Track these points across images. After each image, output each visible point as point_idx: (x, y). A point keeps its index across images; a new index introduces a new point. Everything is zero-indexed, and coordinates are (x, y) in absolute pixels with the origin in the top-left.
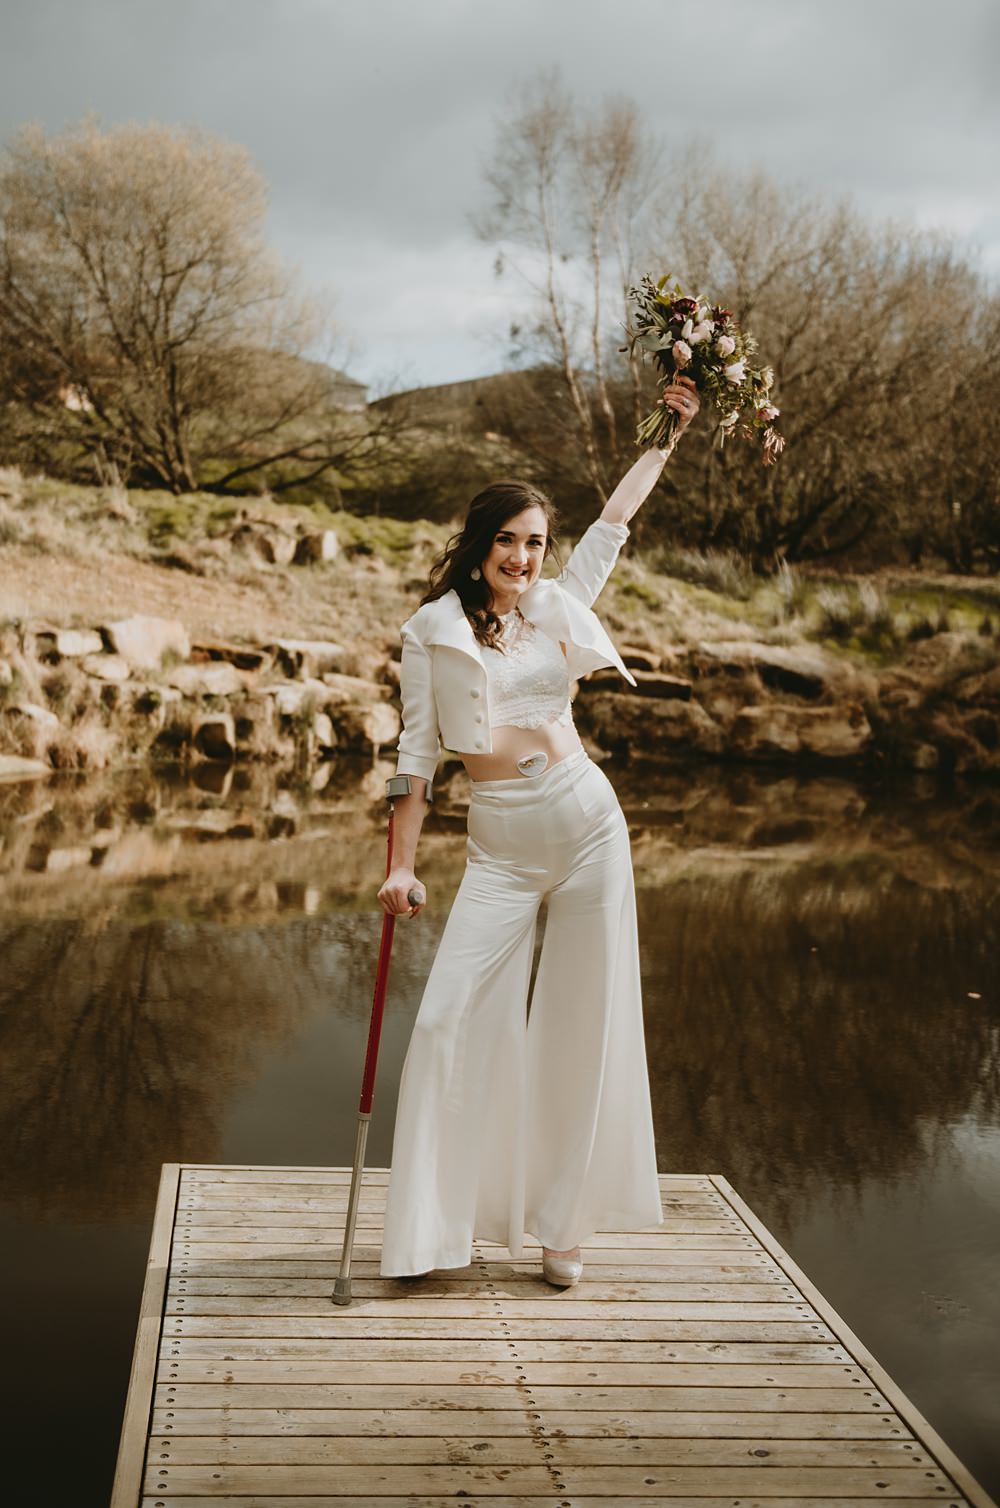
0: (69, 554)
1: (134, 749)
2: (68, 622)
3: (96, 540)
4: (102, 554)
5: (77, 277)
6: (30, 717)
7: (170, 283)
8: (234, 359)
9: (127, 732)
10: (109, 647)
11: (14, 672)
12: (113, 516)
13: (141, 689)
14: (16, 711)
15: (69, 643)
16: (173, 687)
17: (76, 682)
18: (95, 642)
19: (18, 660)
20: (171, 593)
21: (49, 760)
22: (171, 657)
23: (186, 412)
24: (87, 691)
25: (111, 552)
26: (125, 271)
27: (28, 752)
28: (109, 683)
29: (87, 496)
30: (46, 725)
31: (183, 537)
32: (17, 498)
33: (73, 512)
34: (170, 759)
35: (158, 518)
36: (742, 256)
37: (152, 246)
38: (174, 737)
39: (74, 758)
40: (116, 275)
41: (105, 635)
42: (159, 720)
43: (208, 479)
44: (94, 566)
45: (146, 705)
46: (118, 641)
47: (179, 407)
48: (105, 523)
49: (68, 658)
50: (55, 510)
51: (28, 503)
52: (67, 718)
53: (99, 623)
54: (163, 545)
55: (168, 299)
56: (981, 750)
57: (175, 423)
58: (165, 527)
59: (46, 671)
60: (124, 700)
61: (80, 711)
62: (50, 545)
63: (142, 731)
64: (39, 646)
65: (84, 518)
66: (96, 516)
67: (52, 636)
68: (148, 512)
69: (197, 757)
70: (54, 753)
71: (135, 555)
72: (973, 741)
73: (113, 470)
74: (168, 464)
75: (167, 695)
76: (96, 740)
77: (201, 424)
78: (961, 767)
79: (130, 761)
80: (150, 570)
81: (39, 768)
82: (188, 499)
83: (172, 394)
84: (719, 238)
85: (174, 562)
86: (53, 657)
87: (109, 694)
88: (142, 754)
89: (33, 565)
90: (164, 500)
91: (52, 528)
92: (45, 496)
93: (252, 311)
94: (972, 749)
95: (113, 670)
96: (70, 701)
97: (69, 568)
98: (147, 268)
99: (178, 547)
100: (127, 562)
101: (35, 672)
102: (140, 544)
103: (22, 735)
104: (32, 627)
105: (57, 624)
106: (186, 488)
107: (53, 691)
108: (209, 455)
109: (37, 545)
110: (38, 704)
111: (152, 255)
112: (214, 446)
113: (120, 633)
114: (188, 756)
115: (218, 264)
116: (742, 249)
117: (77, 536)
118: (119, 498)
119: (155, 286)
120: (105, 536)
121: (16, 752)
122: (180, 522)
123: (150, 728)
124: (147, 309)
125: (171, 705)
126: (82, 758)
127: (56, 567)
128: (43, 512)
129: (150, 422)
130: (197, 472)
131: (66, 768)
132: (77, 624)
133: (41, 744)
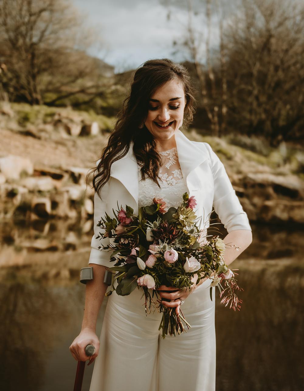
1: (6, 212)
7: (33, 18)
8: (58, 52)
9: (3, 205)
12: (4, 113)
13: (10, 187)
16: (24, 187)
20: (26, 146)
22: (24, 174)
23: (39, 72)
25: (2, 128)
26: (14, 13)
31: (33, 123)
34: (21, 217)
35: (23, 115)
36: (269, 15)
37: (25, 3)
38: (24, 208)
40: (10, 14)
42: (18, 200)
43: (48, 100)
45: (12, 194)
47: (36, 70)
54: (24, 126)
55: (31, 26)
57: (34, 77)
58: (24, 119)
60: (2, 192)
63: (9, 205)
68: (18, 112)
69: (34, 217)
71: (12, 130)
73: (6, 95)
74: (31, 94)
75: (21, 190)
77: (45, 79)
79: (4, 218)
80: (18, 137)
82: (36, 108)
83: (33, 65)
84: (259, 7)
85: (28, 134)
88: (9, 215)
90: (26, 108)
93: (67, 32)
98: (24, 12)
99: (30, 127)
100: (8, 133)
102: (15, 126)
106: (37, 102)
108: (47, 91)
111: (25, 8)
112: (50, 87)
114: (30, 217)
115: (52, 11)
116: (269, 12)
118: (7, 106)
119: (26, 20)
122: (32, 117)
123: (13, 204)
124: (23, 29)
125: (23, 195)
129: (23, 76)
130: (43, 98)
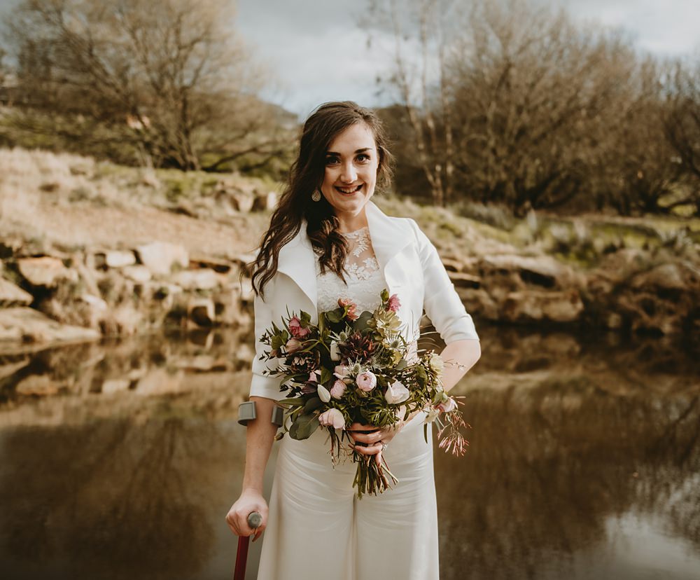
0: (118, 206)
1: (153, 321)
2: (114, 246)
3: (135, 199)
4: (139, 207)
5: (129, 49)
6: (88, 304)
7: (183, 52)
8: (219, 97)
9: (148, 311)
10: (139, 261)
11: (80, 277)
12: (146, 184)
13: (157, 286)
14: (79, 300)
15: (113, 259)
16: (177, 284)
17: (118, 282)
18: (131, 258)
19: (83, 270)
20: (178, 229)
21: (99, 329)
22: (176, 267)
23: (193, 126)
24: (124, 288)
25: (144, 205)
26: (157, 46)
27: (87, 325)
28: (137, 284)
29: (131, 173)
30: (98, 307)
31: (186, 197)
32: (90, 174)
33: (123, 182)
34: (174, 327)
35: (172, 186)
36: (506, 39)
37: (172, 32)
38: (177, 314)
39: (115, 328)
40: (152, 46)
41: (136, 254)
42: (168, 304)
43: (207, 164)
44: (133, 213)
45: (160, 295)
46: (144, 258)
47: (190, 123)
48: (141, 189)
49: (114, 268)
50: (112, 181)
51: (97, 177)
52: (112, 303)
53: (133, 247)
54: (175, 201)
55: (180, 62)
56: (645, 317)
57: (187, 133)
58: (176, 191)
59: (100, 275)
60: (147, 292)
61: (120, 300)
62: (108, 201)
63: (157, 311)
64: (96, 261)
65: (129, 185)
66: (135, 185)
67: (103, 255)
68: (167, 182)
69: (191, 326)
70: (103, 326)
71: (158, 207)
72: (642, 312)
73: (148, 159)
74: (183, 156)
75: (173, 290)
76: (130, 317)
77: (201, 135)
78: (635, 326)
79: (151, 329)
80: (167, 216)
81: (93, 334)
82: (190, 174)
83: (184, 117)
84: (493, 26)
85: (181, 211)
86: (104, 267)
87: (138, 289)
88: (158, 324)
89: (97, 212)
90: (176, 175)
91: (109, 191)
92: (106, 173)
93: (231, 69)
94: (640, 317)
95: (141, 275)
96: (114, 293)
97: (118, 214)
98: (170, 45)
99: (183, 202)
100: (153, 211)
101: (93, 276)
102: (162, 201)
103: (83, 314)
104: (93, 249)
105: (109, 247)
106: (192, 167)
107: (104, 288)
108: (206, 151)
109: (100, 202)
110: (93, 294)
111: (172, 38)
112: (210, 146)
113: (145, 253)
114: (186, 326)
115: (209, 41)
116: (506, 33)
117: (124, 197)
118: (150, 174)
119: (174, 54)
120: (140, 197)
121: (79, 325)
122: (185, 188)
123: (162, 309)
124: (170, 67)
125: (176, 296)
126: (120, 328)
127: (111, 214)
128: (105, 182)
129: (172, 132)
130: (200, 161)
131: (109, 334)
132: (120, 247)
133: (94, 320)
